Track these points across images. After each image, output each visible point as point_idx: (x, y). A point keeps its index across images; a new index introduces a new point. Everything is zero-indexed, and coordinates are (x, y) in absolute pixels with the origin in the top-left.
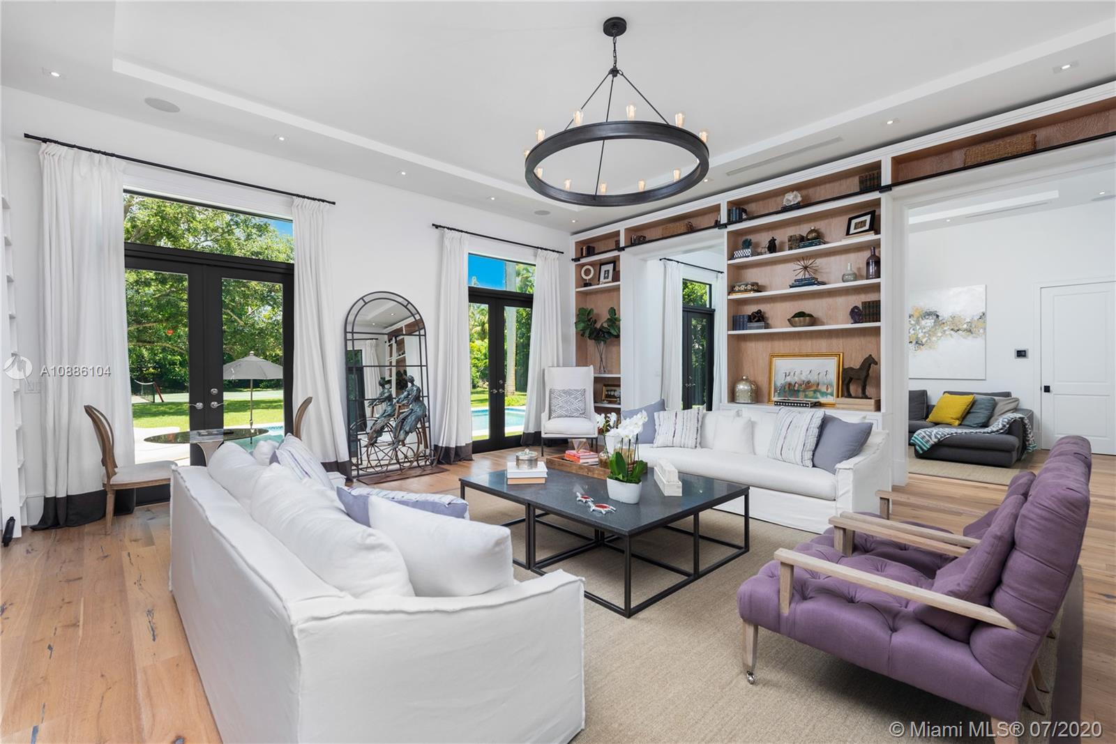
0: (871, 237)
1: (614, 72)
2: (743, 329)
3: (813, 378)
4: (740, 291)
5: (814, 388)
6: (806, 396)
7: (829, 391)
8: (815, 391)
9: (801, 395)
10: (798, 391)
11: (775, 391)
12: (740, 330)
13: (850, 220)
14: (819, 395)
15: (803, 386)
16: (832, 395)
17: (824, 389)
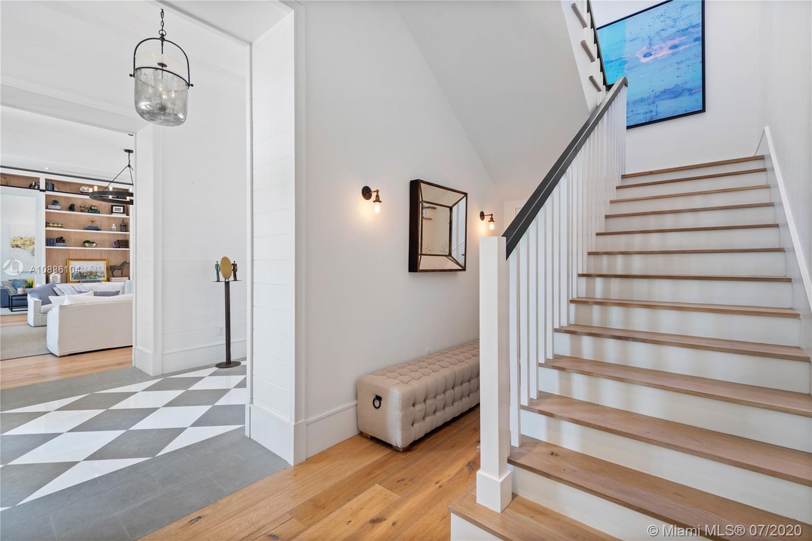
0: (124, 216)
1: (129, 166)
2: (53, 246)
3: (94, 270)
4: (53, 226)
5: (95, 274)
6: (90, 278)
7: (102, 275)
8: (95, 276)
9: (88, 278)
10: (86, 276)
11: (72, 277)
12: (50, 246)
13: (112, 206)
14: (97, 277)
15: (89, 274)
16: (104, 277)
17: (100, 275)
